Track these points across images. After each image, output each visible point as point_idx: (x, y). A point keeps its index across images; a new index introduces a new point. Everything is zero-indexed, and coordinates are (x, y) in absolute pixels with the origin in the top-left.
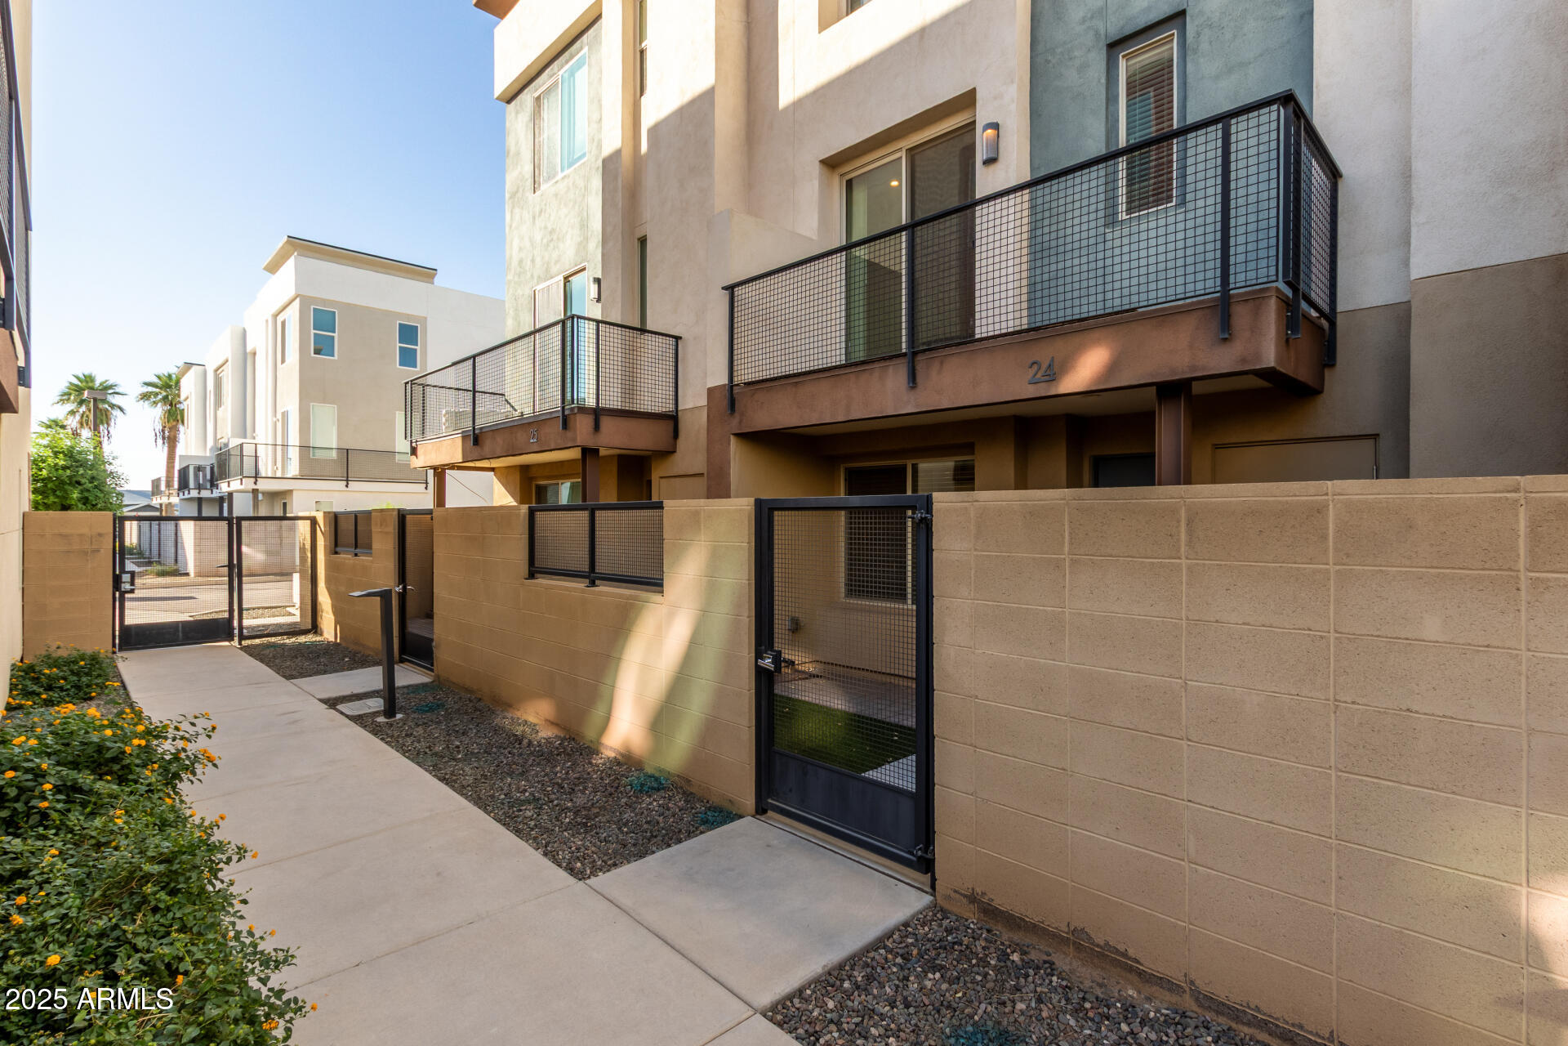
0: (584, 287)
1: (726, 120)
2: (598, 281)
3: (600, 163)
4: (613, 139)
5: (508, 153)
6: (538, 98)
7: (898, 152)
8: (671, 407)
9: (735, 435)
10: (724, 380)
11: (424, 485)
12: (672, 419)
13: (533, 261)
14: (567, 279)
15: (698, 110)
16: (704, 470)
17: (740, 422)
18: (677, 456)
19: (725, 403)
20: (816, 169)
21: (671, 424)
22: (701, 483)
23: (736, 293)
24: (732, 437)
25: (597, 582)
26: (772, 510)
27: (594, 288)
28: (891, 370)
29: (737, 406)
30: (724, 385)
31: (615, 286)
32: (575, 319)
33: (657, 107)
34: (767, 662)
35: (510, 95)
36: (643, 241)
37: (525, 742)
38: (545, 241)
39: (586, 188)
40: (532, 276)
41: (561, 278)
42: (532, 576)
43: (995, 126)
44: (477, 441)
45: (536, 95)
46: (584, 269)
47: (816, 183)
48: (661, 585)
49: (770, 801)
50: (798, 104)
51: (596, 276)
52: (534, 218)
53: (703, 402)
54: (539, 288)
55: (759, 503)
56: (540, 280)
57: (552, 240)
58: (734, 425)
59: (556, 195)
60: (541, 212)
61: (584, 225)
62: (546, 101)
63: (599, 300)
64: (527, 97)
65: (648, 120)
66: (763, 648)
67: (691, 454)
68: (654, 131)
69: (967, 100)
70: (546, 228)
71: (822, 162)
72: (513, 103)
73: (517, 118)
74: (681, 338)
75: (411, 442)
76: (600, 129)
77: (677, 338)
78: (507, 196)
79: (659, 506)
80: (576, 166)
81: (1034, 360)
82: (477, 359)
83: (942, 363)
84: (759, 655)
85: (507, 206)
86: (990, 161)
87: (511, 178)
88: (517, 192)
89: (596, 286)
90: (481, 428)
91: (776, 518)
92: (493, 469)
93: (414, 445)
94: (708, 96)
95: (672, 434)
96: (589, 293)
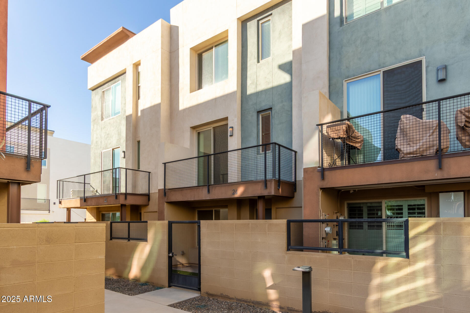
0: (119, 153)
1: (164, 112)
2: (124, 152)
3: (125, 117)
4: (130, 111)
5: (92, 106)
6: (104, 92)
7: (211, 127)
8: (148, 192)
9: (166, 202)
10: (163, 188)
11: (48, 211)
12: (148, 196)
13: (101, 142)
14: (113, 149)
15: (155, 109)
16: (158, 211)
17: (167, 199)
18: (150, 206)
19: (163, 194)
20: (189, 129)
21: (147, 197)
22: (156, 215)
23: (166, 165)
24: (165, 203)
25: (130, 240)
26: (172, 223)
27: (123, 154)
28: (204, 189)
29: (166, 194)
30: (163, 189)
31: (130, 154)
32: (120, 168)
33: (144, 104)
34: (171, 255)
35: (93, 88)
36: (139, 142)
37: (111, 279)
38: (105, 137)
39: (120, 123)
40: (101, 147)
41: (111, 149)
42: (111, 239)
43: (232, 128)
44: (85, 200)
45: (103, 90)
46: (119, 147)
47: (189, 133)
48: (147, 240)
49: (171, 284)
50: (184, 110)
51: (124, 150)
52: (102, 129)
53: (157, 191)
54: (103, 151)
55: (169, 222)
56: (104, 149)
57: (108, 137)
58: (166, 200)
59: (110, 123)
60: (104, 127)
61: (119, 134)
62: (106, 93)
63: (124, 157)
64: (100, 90)
65: (141, 108)
66: (170, 252)
67: (154, 205)
68: (142, 111)
69: (226, 119)
70: (106, 133)
71: (191, 127)
72: (94, 91)
73: (96, 96)
74: (150, 172)
75: (59, 200)
76: (125, 107)
77: (149, 173)
78: (92, 120)
79: (146, 222)
80: (117, 116)
81: (233, 189)
82: (86, 176)
83: (215, 188)
84: (169, 253)
85: (91, 123)
86: (231, 136)
87: (93, 115)
88: (95, 119)
89: (124, 153)
90: (87, 197)
91: (173, 225)
92: (86, 208)
93: (60, 200)
94: (159, 105)
95: (148, 200)
96: (121, 155)
